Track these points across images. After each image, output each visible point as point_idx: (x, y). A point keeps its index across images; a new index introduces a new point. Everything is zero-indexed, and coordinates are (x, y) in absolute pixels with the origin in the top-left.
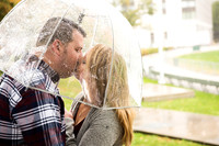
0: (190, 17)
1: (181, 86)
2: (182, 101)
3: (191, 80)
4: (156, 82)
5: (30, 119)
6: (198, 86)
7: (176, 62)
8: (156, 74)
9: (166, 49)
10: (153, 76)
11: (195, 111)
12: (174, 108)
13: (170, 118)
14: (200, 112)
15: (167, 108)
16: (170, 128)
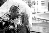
1: (41, 21)
2: (41, 24)
3: (43, 20)
4: (36, 20)
5: (7, 28)
6: (45, 21)
8: (36, 18)
9: (38, 13)
10: (35, 19)
11: (44, 27)
12: (40, 26)
13: (39, 28)
14: (45, 27)
15: (38, 26)
16: (39, 31)
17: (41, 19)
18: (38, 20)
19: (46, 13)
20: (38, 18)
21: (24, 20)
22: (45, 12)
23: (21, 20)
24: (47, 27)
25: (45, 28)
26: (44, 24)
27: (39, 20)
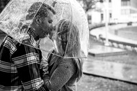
0: (126, 5)
1: (119, 47)
2: (119, 57)
3: (125, 44)
4: (103, 44)
6: (129, 48)
7: (116, 32)
8: (104, 39)
9: (110, 24)
10: (101, 41)
11: (127, 63)
12: (113, 61)
13: (112, 67)
14: (130, 63)
15: (109, 61)
17: (118, 43)
18: (110, 46)
19: (133, 25)
20: (109, 40)
21: (66, 42)
22: (130, 24)
23: (60, 42)
24: (134, 63)
25: (128, 66)
26: (125, 56)
27: (113, 46)
